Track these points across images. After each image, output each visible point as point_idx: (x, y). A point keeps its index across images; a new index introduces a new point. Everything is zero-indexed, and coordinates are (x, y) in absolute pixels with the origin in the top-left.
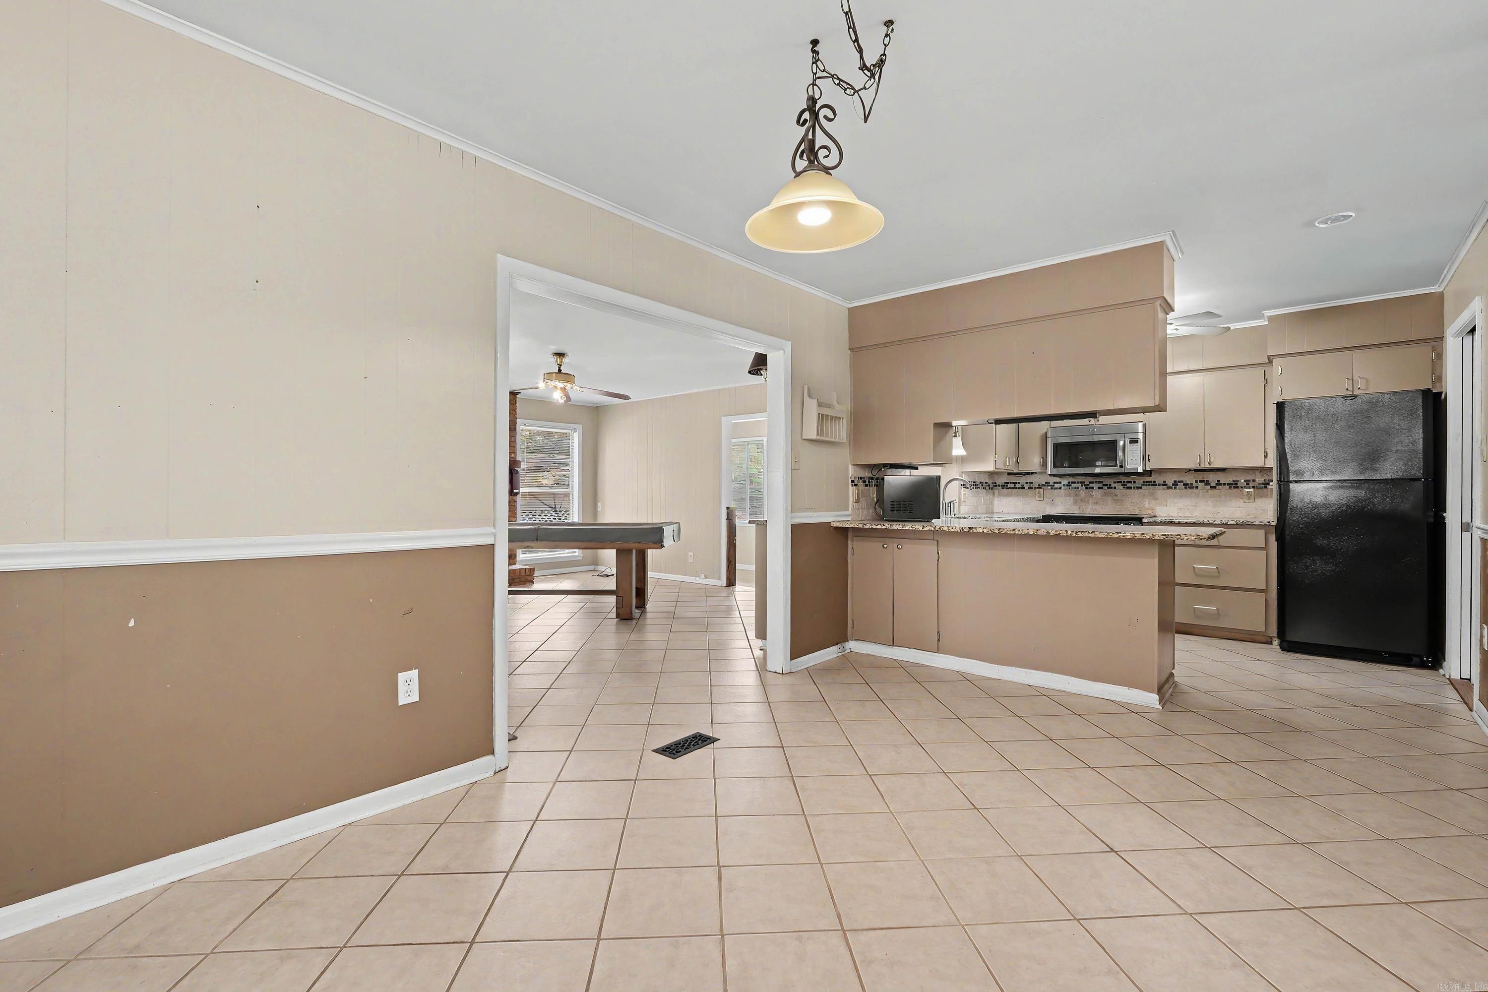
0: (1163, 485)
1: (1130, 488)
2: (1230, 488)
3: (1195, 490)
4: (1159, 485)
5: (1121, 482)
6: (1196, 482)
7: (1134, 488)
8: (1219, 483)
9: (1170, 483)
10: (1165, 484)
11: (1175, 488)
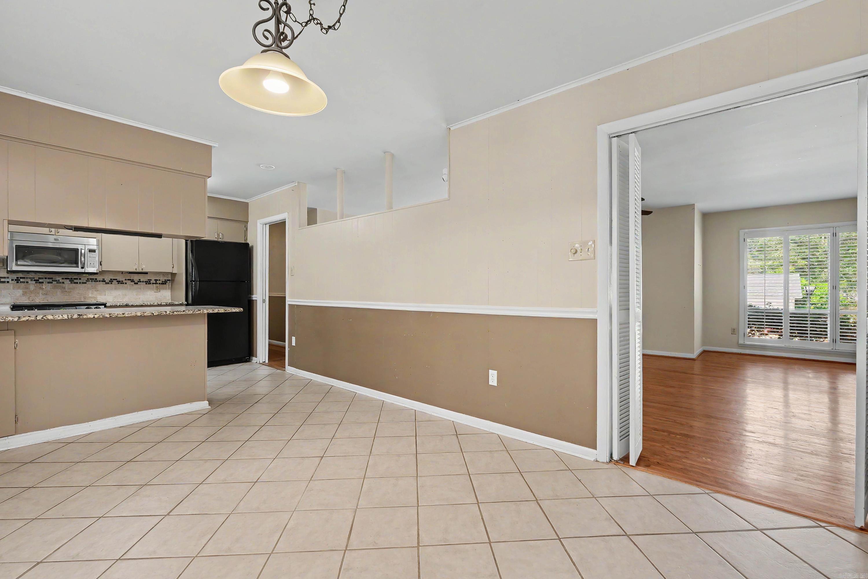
0: (102, 281)
1: (77, 283)
2: (146, 284)
3: (125, 285)
4: (100, 281)
5: (69, 279)
6: (126, 280)
7: (80, 283)
8: (140, 281)
9: (107, 280)
10: (104, 281)
11: (111, 283)
